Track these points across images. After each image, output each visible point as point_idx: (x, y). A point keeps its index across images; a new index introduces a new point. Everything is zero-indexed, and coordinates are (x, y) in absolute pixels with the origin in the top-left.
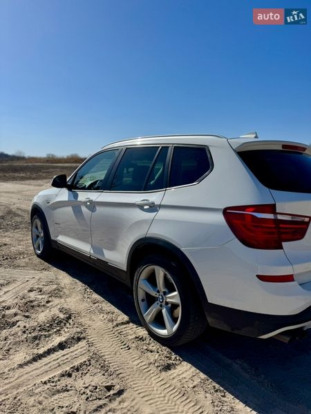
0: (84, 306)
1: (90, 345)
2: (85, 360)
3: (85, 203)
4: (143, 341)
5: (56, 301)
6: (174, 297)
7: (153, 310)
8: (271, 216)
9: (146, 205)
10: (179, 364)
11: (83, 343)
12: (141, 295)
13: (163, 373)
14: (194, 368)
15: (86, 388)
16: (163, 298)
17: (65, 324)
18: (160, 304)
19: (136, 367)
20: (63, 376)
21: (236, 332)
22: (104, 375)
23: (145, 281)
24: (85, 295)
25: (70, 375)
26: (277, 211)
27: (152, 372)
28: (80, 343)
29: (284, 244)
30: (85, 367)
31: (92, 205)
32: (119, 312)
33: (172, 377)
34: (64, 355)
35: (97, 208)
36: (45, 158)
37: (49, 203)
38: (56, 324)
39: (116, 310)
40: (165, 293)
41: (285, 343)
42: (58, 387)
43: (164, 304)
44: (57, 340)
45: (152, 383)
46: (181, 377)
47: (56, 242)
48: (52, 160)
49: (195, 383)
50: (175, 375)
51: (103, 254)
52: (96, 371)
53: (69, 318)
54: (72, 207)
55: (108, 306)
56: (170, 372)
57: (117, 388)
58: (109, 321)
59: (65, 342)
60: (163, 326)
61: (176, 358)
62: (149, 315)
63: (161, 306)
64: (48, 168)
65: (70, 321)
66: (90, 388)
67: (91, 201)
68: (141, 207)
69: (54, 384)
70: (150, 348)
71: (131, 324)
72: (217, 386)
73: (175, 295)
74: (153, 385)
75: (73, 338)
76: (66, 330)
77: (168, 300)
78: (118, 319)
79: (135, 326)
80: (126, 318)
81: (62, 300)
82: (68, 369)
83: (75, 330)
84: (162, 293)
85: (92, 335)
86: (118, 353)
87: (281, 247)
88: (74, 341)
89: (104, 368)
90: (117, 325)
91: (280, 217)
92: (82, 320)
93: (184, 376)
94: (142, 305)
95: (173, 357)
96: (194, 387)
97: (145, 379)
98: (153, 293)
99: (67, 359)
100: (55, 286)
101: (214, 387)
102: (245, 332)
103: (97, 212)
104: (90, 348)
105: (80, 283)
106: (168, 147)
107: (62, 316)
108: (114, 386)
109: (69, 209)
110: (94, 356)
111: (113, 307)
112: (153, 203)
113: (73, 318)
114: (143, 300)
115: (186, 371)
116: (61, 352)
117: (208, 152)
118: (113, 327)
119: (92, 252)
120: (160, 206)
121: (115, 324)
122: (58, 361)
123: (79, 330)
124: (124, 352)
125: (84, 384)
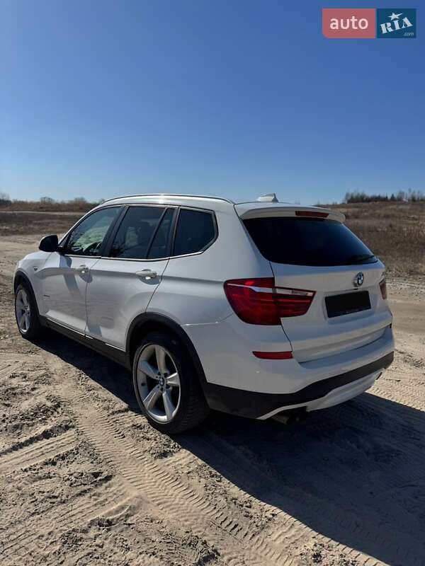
0: (76, 394)
1: (80, 433)
2: (72, 448)
3: (79, 271)
4: (141, 429)
5: (43, 388)
6: (174, 379)
7: (154, 394)
8: (269, 290)
9: (148, 276)
10: (177, 452)
11: (71, 432)
12: (141, 378)
13: (158, 460)
14: (192, 455)
15: (72, 475)
16: (163, 381)
17: (52, 413)
18: (160, 387)
19: (128, 455)
20: (46, 464)
21: (235, 413)
22: (92, 463)
23: (145, 362)
24: (80, 382)
25: (54, 463)
26: (276, 285)
27: (146, 459)
28: (68, 432)
29: (282, 319)
30: (71, 455)
31: (88, 275)
32: (118, 399)
33: (167, 464)
34: (49, 444)
35: (93, 277)
36: (38, 203)
37: (36, 269)
38: (41, 413)
39: (114, 398)
40: (166, 375)
41: (283, 424)
42: (40, 474)
43: (164, 387)
44: (41, 429)
45: (144, 470)
46: (177, 463)
47: (45, 318)
48: (47, 207)
49: (190, 470)
50: (171, 462)
51: (99, 333)
52: (83, 459)
53: (58, 406)
54: (65, 277)
55: (105, 394)
56: (165, 459)
57: (105, 474)
58: (104, 409)
59: (51, 430)
60: (163, 412)
61: (174, 445)
62: (148, 401)
63: (162, 389)
64: (42, 218)
65: (59, 410)
66: (75, 475)
67: (86, 269)
68: (142, 278)
69: (36, 471)
70: (148, 435)
71: (130, 412)
72: (214, 472)
73: (175, 376)
74: (145, 471)
75: (60, 426)
76: (53, 419)
77: (169, 382)
78: (116, 407)
79: (135, 414)
80: (125, 405)
81: (51, 387)
82: (52, 457)
83: (63, 418)
84: (163, 376)
85: (83, 424)
86: (111, 442)
87: (279, 323)
88: (61, 430)
89: (93, 456)
90: (113, 413)
91: (278, 291)
92: (73, 409)
93: (180, 462)
94: (142, 390)
95: (172, 445)
96: (189, 473)
97: (137, 467)
98: (154, 376)
99: (52, 447)
100: (43, 372)
101: (211, 472)
102: (243, 413)
103: (93, 282)
104: (79, 437)
105: (74, 369)
106: (174, 209)
107: (49, 404)
108: (102, 473)
109: (61, 278)
110: (83, 444)
111: (111, 394)
112: (155, 274)
113: (62, 407)
114: (143, 385)
115: (184, 458)
116: (46, 441)
117: (213, 218)
118: (109, 416)
119: (87, 330)
120: (162, 277)
121: (110, 412)
122: (41, 450)
123: (67, 418)
124: (117, 441)
125: (70, 471)
